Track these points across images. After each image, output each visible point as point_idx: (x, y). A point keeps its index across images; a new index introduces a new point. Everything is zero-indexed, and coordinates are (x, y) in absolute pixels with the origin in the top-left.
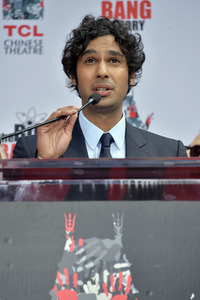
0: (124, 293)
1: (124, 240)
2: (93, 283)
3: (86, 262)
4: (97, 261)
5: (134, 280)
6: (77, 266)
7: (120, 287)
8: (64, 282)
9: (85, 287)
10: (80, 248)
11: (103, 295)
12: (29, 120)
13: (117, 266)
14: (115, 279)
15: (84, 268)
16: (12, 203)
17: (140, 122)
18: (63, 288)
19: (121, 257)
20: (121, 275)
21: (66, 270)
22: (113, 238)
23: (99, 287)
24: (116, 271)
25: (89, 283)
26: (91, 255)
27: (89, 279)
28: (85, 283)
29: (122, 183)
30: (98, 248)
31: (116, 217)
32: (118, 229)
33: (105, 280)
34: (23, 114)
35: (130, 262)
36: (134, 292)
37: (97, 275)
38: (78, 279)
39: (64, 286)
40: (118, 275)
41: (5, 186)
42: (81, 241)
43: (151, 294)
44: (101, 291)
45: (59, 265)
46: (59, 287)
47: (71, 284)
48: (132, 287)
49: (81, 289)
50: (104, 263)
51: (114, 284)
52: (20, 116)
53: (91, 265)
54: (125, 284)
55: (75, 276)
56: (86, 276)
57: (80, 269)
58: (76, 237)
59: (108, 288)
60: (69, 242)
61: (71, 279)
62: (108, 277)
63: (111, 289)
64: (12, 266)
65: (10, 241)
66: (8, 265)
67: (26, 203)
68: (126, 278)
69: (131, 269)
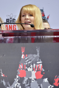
0: (40, 71)
1: (40, 55)
2: (31, 68)
3: (28, 62)
4: (32, 61)
5: (43, 67)
6: (25, 63)
7: (39, 69)
8: (22, 68)
9: (28, 69)
10: (26, 57)
11: (34, 71)
12: (11, 17)
13: (38, 63)
14: (37, 66)
15: (28, 63)
16: (5, 44)
17: (46, 18)
18: (21, 69)
19: (39, 60)
20: (39, 65)
21: (22, 64)
22: (37, 54)
23: (32, 69)
24: (38, 64)
25: (29, 68)
26: (30, 59)
27: (29, 66)
28: (28, 68)
29: (39, 37)
30: (32, 57)
31: (37, 48)
32: (38, 51)
33: (34, 67)
34: (9, 16)
35: (42, 61)
36: (43, 70)
37: (32, 65)
38: (26, 67)
39: (22, 69)
40: (38, 65)
41: (3, 38)
42: (27, 55)
43: (48, 71)
44: (33, 70)
45: (20, 62)
46: (20, 69)
47: (24, 68)
48: (43, 69)
49: (27, 70)
50: (34, 62)
51: (37, 68)
52: (8, 16)
53: (30, 62)
54: (40, 68)
55: (25, 66)
56: (28, 66)
57: (26, 64)
58: (25, 54)
59: (35, 69)
60: (23, 55)
61: (23, 67)
62: (35, 66)
63: (36, 70)
64: (5, 63)
65: (5, 55)
66: (4, 62)
67: (9, 44)
68: (41, 66)
69: (42, 63)
